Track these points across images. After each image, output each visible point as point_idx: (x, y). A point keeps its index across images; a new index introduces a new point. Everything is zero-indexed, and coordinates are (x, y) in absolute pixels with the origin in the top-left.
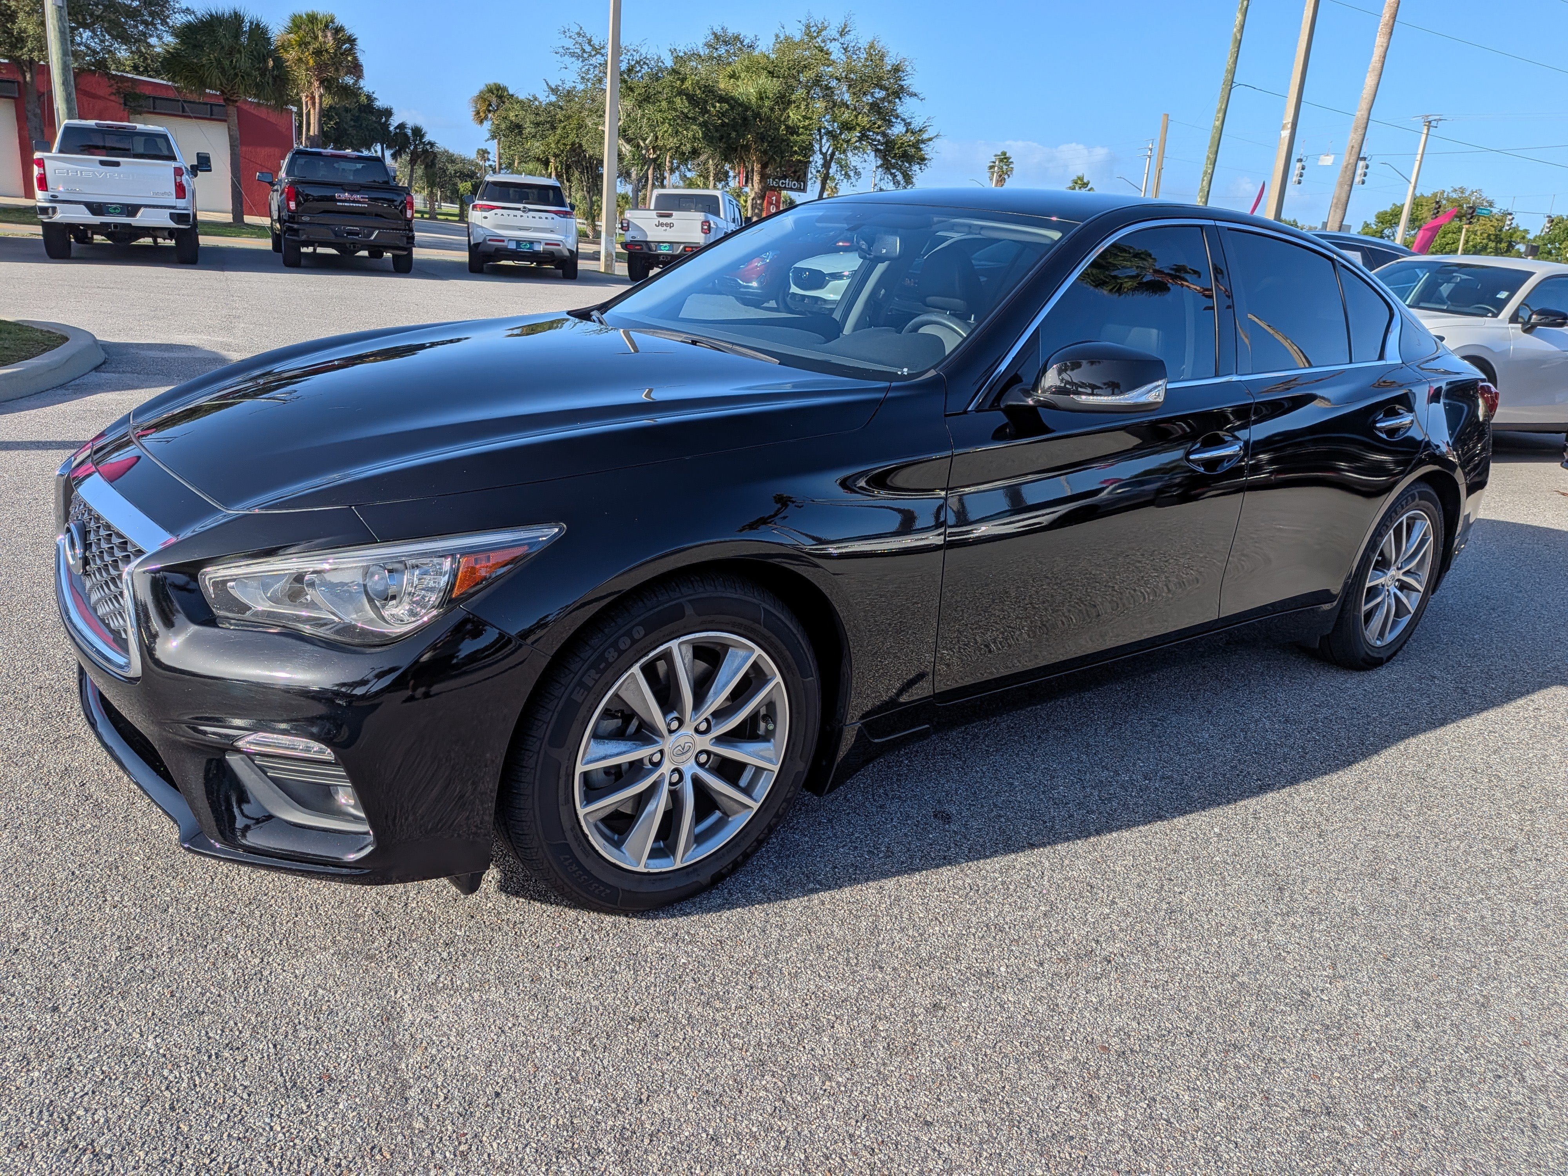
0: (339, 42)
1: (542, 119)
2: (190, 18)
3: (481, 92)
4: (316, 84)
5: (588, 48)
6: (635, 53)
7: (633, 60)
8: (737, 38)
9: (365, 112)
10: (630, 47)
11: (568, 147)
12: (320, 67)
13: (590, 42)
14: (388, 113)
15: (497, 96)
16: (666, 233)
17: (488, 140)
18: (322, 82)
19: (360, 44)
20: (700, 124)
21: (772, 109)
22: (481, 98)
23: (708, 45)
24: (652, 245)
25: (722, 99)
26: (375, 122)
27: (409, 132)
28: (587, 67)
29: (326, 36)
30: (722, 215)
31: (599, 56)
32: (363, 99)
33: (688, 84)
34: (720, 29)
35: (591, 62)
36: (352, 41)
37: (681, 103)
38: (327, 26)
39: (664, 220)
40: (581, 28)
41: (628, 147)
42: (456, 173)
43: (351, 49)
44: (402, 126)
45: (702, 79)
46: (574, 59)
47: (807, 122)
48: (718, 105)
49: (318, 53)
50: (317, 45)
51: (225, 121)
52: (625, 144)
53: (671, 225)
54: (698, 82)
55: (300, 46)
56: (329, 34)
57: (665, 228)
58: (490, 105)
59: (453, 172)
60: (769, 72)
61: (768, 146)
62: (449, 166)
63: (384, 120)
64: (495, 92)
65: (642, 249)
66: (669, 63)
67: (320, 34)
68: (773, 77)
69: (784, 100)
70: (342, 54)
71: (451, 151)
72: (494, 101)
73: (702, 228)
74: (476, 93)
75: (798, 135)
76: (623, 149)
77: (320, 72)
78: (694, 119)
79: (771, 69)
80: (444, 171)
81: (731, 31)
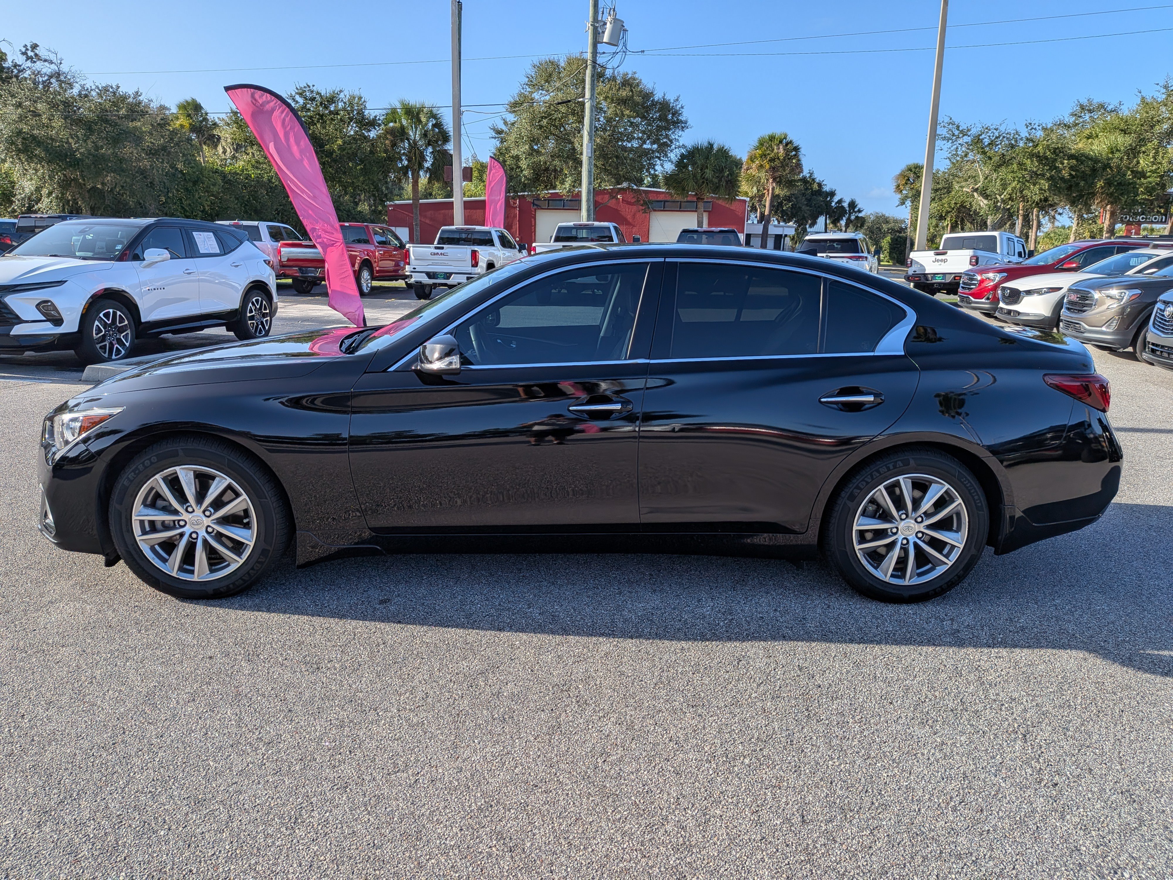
0: (787, 151)
1: (940, 186)
2: (683, 151)
3: (903, 171)
4: (771, 180)
5: (957, 133)
6: (995, 131)
7: (993, 136)
8: (1102, 106)
9: (816, 195)
10: (991, 127)
11: (958, 205)
12: (773, 169)
13: (958, 127)
14: (832, 194)
15: (915, 173)
16: (940, 267)
17: (898, 206)
18: (774, 179)
19: (803, 151)
20: (1048, 178)
21: (1121, 159)
22: (902, 175)
23: (1073, 115)
24: (929, 276)
25: (1071, 157)
26: (822, 201)
27: (845, 205)
28: (955, 146)
29: (779, 149)
30: (998, 251)
31: (965, 137)
32: (815, 187)
33: (1040, 148)
34: (1086, 100)
35: (959, 142)
36: (796, 149)
37: (1031, 165)
38: (781, 142)
39: (940, 257)
40: (951, 119)
41: (986, 202)
42: (888, 230)
43: (795, 155)
44: (840, 201)
45: (1053, 143)
46: (945, 142)
47: (1155, 167)
48: (1066, 162)
49: (772, 160)
50: (772, 155)
51: (696, 211)
52: (983, 200)
53: (945, 261)
54: (1048, 146)
55: (761, 157)
56: (781, 147)
57: (940, 263)
58: (908, 180)
59: (886, 230)
60: (1122, 130)
61: (1115, 189)
62: (884, 226)
63: (828, 199)
64: (913, 170)
65: (920, 280)
66: (1024, 134)
67: (775, 147)
68: (1125, 133)
69: (1133, 152)
70: (789, 159)
71: (887, 215)
72: (912, 175)
73: (971, 261)
74: (898, 172)
75: (1145, 177)
76: (982, 204)
77: (774, 173)
78: (1043, 175)
79: (1122, 126)
80: (880, 230)
81: (1097, 100)
